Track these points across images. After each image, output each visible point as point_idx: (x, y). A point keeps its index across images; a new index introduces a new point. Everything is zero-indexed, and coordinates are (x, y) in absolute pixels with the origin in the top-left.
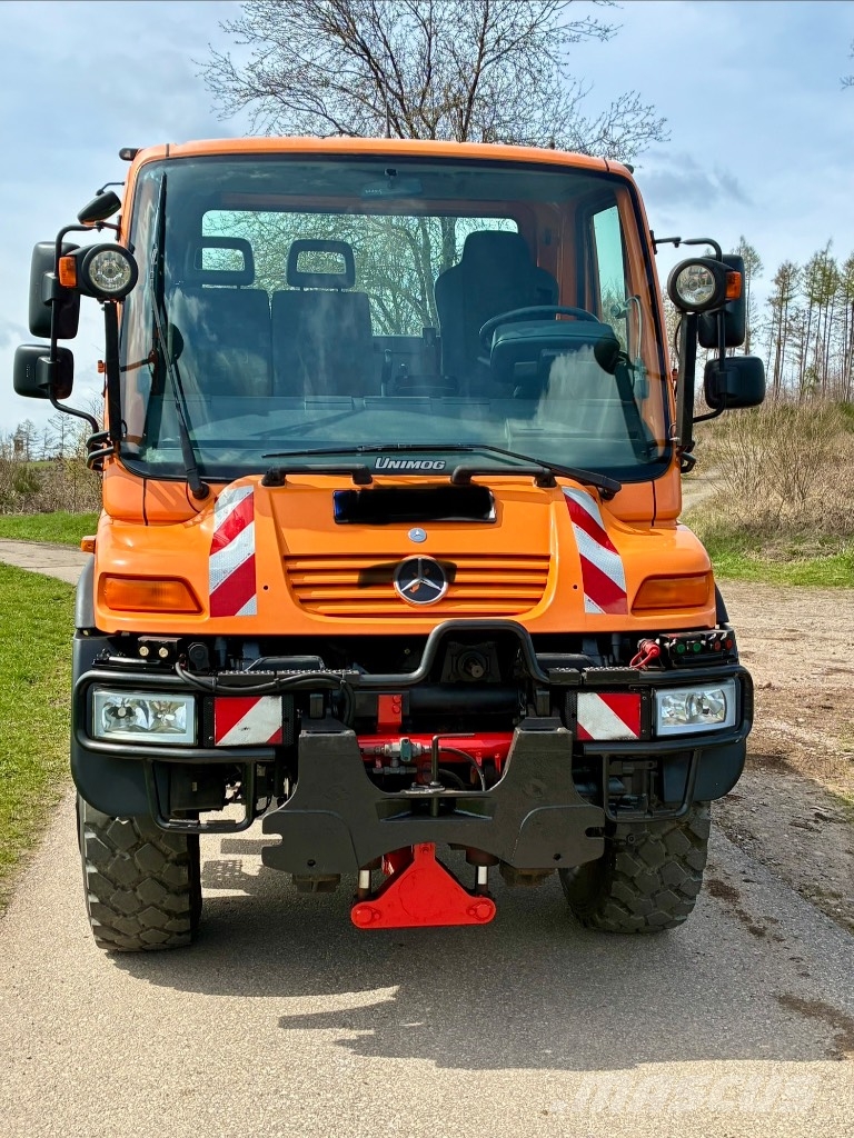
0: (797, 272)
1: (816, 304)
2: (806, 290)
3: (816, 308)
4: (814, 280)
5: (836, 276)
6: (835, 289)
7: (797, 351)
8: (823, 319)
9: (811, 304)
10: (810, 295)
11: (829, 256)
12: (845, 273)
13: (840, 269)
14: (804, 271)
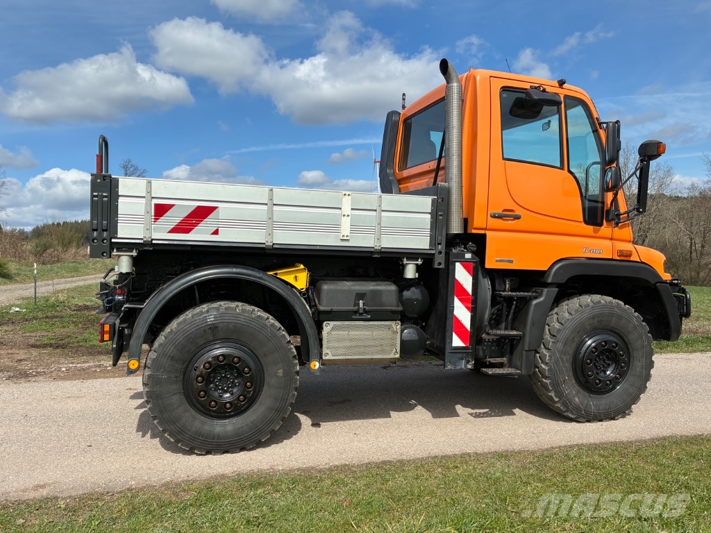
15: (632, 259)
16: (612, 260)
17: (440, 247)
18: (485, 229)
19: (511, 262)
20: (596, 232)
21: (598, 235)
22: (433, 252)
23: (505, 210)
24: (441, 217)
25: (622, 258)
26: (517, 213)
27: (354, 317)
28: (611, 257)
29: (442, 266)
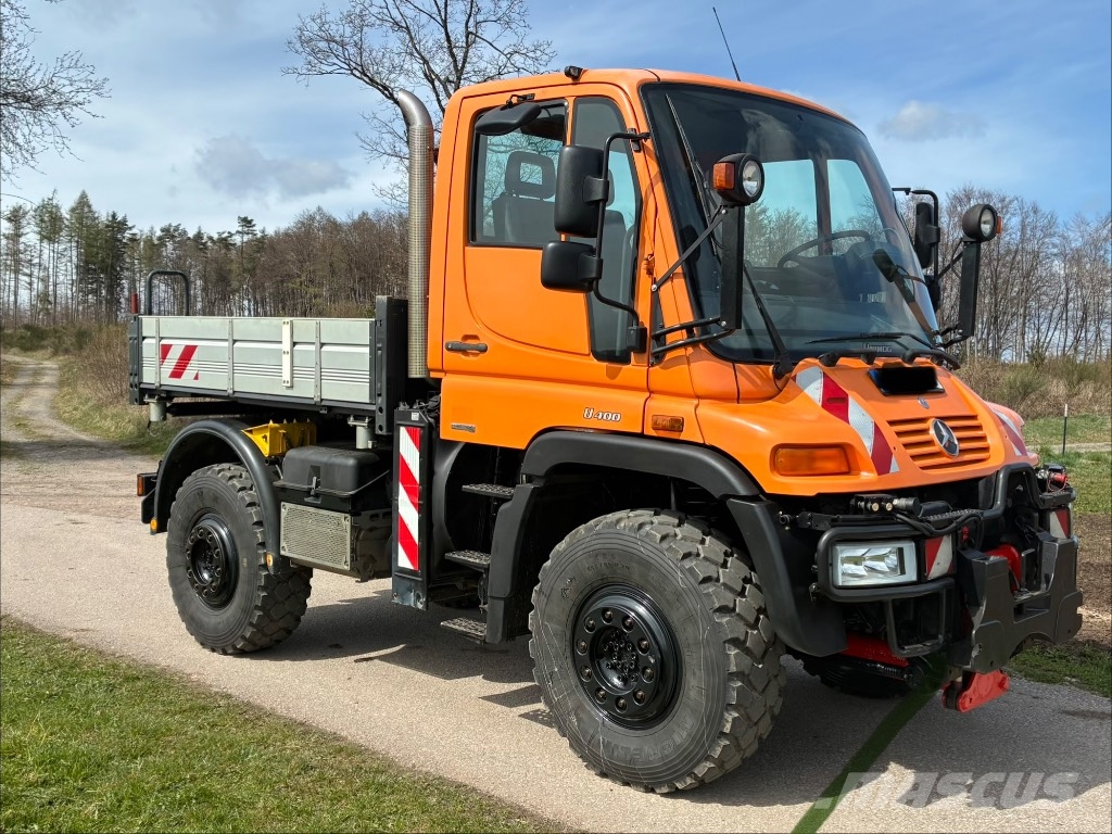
0: (26, 213)
1: (45, 241)
2: (37, 229)
3: (45, 244)
4: (42, 221)
5: (61, 219)
6: (61, 230)
7: (27, 279)
8: (52, 254)
9: (41, 241)
10: (40, 233)
11: (55, 202)
12: (68, 217)
13: (65, 212)
14: (32, 213)
15: (683, 437)
16: (641, 436)
17: (380, 400)
18: (442, 371)
19: (471, 430)
20: (612, 374)
21: (617, 381)
22: (373, 408)
23: (466, 337)
24: (380, 352)
25: (662, 434)
26: (483, 341)
27: (306, 499)
28: (639, 431)
29: (384, 432)
